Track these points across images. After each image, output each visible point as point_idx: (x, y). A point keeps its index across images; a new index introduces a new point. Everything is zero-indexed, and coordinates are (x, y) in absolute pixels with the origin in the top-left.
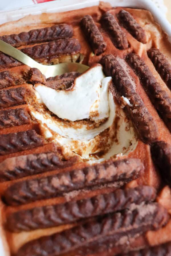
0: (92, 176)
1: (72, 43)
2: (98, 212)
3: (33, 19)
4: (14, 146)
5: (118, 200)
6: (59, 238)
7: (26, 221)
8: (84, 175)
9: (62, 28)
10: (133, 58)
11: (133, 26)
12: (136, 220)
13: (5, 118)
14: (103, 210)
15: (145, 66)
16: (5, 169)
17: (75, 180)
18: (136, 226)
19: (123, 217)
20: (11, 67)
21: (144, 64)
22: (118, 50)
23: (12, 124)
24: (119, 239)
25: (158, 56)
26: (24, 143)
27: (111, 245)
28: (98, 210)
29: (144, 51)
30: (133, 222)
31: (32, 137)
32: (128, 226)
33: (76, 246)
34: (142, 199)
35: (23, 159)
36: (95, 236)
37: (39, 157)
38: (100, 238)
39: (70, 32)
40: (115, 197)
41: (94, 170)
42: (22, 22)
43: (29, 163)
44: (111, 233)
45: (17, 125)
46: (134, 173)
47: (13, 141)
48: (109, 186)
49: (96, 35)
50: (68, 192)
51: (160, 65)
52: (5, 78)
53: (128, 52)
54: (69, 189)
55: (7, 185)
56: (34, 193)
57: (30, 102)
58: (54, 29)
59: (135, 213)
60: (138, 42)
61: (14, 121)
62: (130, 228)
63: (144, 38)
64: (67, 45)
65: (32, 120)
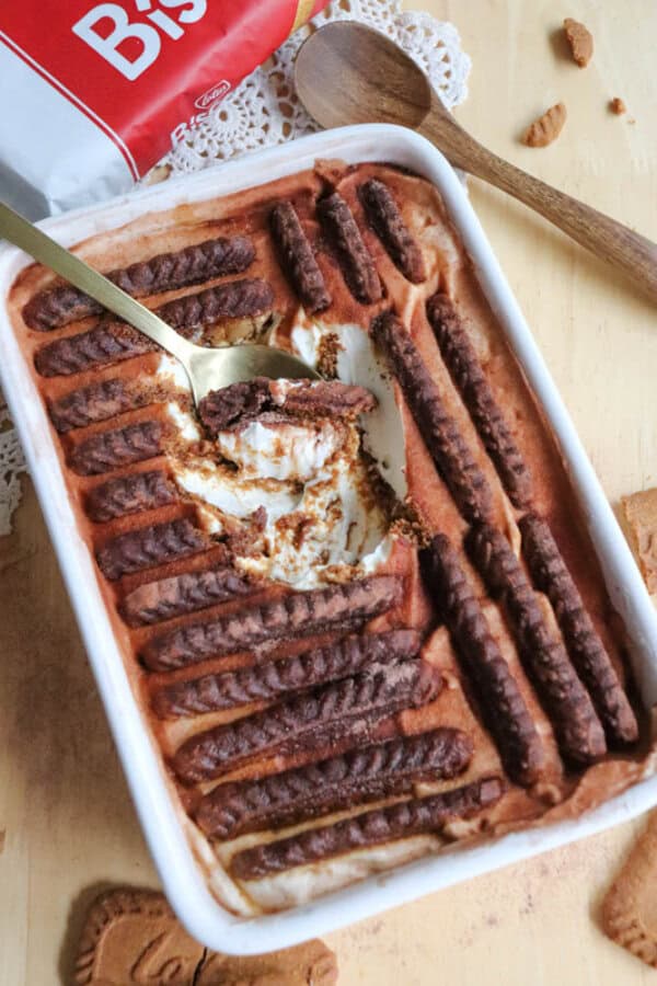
0: (301, 614)
1: (252, 294)
2: (313, 679)
3: (157, 222)
4: (152, 556)
5: (347, 658)
6: (247, 728)
7: (189, 703)
8: (286, 614)
9: (228, 248)
10: (390, 331)
11: (396, 238)
12: (381, 692)
13: (126, 496)
14: (322, 677)
15: (415, 355)
16: (140, 606)
17: (270, 624)
18: (380, 703)
19: (356, 687)
20: (120, 361)
21: (414, 350)
22: (358, 304)
23: (141, 507)
24: (350, 725)
25: (447, 322)
26: (170, 550)
27: (337, 736)
28: (313, 676)
29: (418, 304)
30: (375, 695)
31: (185, 538)
32: (366, 704)
33: (276, 741)
34: (392, 655)
35: (171, 585)
36: (308, 722)
37: (201, 580)
38: (317, 726)
39: (246, 253)
40: (343, 653)
41: (306, 605)
42: (130, 230)
43: (185, 593)
44: (335, 716)
45: (152, 508)
46: (381, 604)
47: (149, 547)
48: (335, 627)
49: (307, 272)
50: (257, 643)
51: (450, 346)
52: (113, 399)
53: (380, 309)
54: (259, 639)
55: (146, 635)
56: (198, 651)
57: (171, 449)
58: (208, 253)
59: (380, 678)
60: (405, 281)
61: (144, 501)
62: (370, 705)
63: (420, 270)
64: (241, 300)
65: (180, 494)
